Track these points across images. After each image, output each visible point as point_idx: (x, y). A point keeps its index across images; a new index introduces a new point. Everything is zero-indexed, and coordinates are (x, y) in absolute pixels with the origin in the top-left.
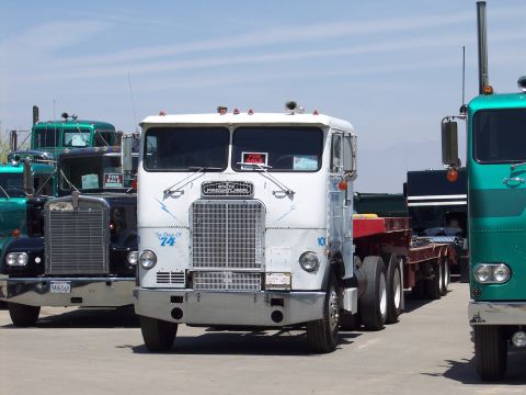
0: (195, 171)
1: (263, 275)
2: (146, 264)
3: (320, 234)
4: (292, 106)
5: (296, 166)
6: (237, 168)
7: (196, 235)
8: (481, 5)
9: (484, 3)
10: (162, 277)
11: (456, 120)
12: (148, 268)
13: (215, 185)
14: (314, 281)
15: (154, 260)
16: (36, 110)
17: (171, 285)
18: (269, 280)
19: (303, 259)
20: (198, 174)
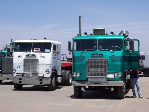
0: (25, 52)
1: (38, 74)
2: (14, 72)
3: (50, 66)
4: (45, 39)
5: (45, 51)
6: (33, 51)
7: (24, 65)
8: (80, 17)
9: (81, 17)
10: (17, 74)
11: (71, 41)
12: (15, 72)
13: (28, 55)
14: (48, 76)
15: (16, 71)
16: (12, 40)
17: (19, 76)
18: (39, 75)
19: (46, 71)
20: (25, 53)
